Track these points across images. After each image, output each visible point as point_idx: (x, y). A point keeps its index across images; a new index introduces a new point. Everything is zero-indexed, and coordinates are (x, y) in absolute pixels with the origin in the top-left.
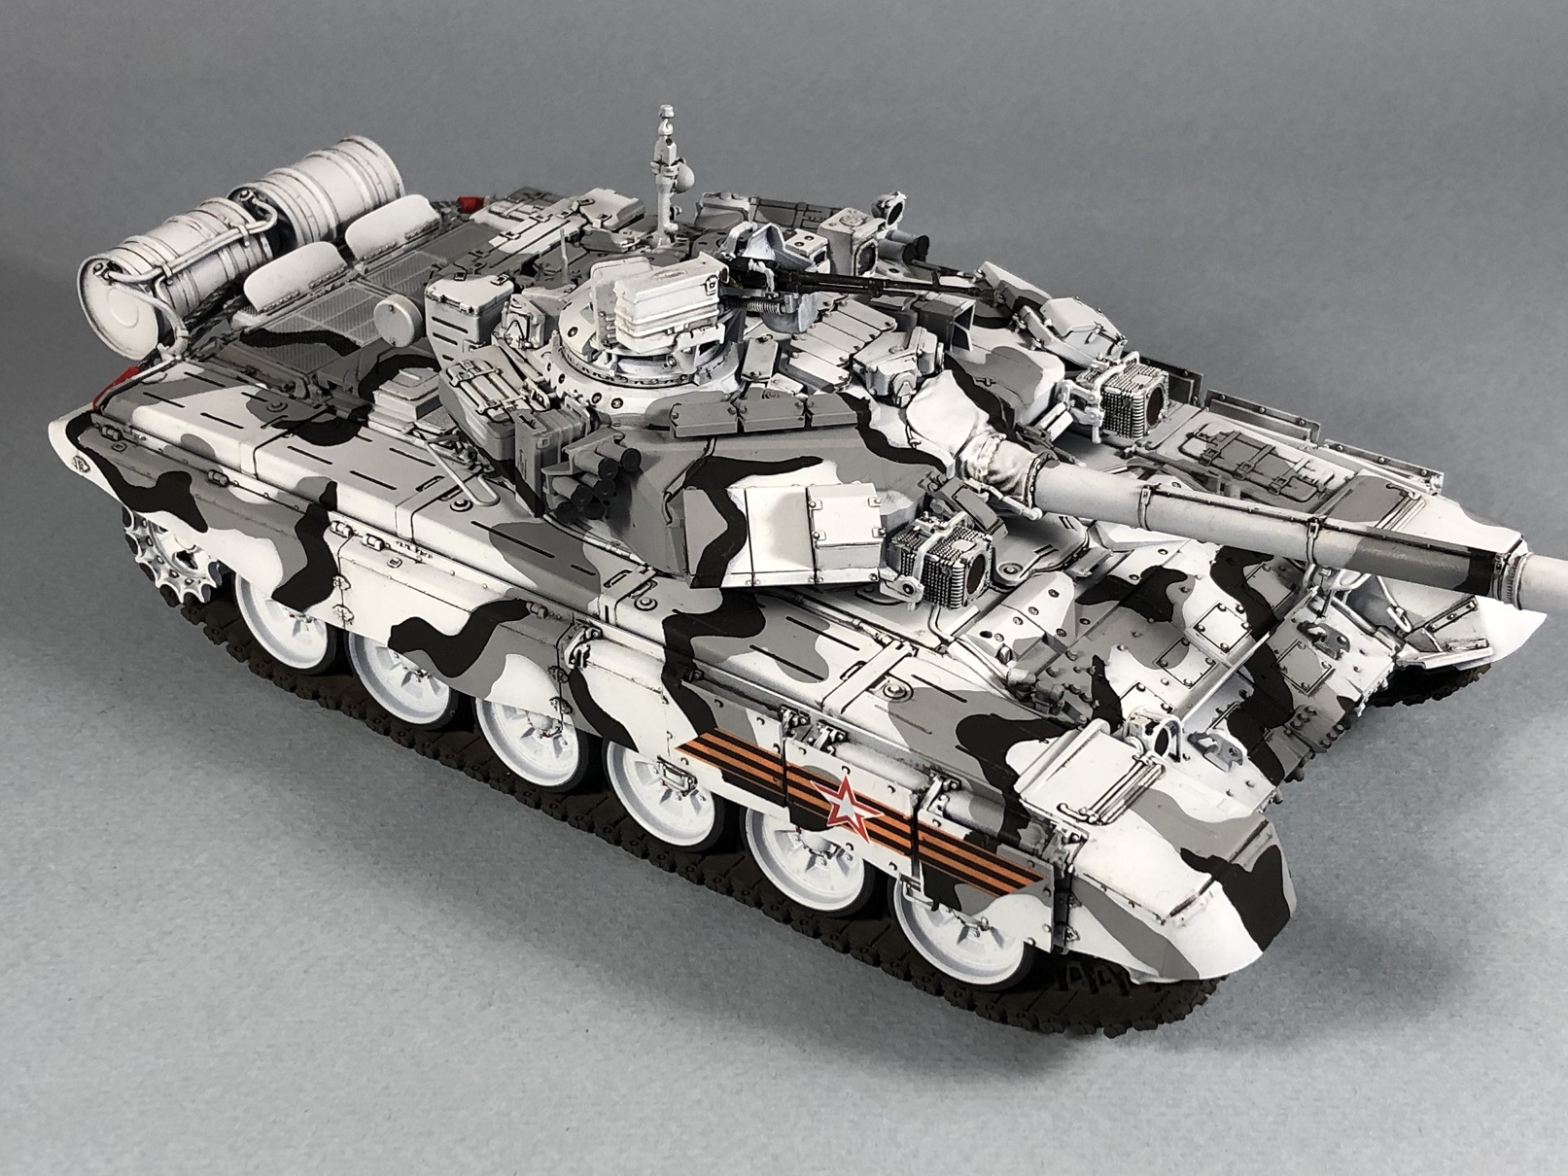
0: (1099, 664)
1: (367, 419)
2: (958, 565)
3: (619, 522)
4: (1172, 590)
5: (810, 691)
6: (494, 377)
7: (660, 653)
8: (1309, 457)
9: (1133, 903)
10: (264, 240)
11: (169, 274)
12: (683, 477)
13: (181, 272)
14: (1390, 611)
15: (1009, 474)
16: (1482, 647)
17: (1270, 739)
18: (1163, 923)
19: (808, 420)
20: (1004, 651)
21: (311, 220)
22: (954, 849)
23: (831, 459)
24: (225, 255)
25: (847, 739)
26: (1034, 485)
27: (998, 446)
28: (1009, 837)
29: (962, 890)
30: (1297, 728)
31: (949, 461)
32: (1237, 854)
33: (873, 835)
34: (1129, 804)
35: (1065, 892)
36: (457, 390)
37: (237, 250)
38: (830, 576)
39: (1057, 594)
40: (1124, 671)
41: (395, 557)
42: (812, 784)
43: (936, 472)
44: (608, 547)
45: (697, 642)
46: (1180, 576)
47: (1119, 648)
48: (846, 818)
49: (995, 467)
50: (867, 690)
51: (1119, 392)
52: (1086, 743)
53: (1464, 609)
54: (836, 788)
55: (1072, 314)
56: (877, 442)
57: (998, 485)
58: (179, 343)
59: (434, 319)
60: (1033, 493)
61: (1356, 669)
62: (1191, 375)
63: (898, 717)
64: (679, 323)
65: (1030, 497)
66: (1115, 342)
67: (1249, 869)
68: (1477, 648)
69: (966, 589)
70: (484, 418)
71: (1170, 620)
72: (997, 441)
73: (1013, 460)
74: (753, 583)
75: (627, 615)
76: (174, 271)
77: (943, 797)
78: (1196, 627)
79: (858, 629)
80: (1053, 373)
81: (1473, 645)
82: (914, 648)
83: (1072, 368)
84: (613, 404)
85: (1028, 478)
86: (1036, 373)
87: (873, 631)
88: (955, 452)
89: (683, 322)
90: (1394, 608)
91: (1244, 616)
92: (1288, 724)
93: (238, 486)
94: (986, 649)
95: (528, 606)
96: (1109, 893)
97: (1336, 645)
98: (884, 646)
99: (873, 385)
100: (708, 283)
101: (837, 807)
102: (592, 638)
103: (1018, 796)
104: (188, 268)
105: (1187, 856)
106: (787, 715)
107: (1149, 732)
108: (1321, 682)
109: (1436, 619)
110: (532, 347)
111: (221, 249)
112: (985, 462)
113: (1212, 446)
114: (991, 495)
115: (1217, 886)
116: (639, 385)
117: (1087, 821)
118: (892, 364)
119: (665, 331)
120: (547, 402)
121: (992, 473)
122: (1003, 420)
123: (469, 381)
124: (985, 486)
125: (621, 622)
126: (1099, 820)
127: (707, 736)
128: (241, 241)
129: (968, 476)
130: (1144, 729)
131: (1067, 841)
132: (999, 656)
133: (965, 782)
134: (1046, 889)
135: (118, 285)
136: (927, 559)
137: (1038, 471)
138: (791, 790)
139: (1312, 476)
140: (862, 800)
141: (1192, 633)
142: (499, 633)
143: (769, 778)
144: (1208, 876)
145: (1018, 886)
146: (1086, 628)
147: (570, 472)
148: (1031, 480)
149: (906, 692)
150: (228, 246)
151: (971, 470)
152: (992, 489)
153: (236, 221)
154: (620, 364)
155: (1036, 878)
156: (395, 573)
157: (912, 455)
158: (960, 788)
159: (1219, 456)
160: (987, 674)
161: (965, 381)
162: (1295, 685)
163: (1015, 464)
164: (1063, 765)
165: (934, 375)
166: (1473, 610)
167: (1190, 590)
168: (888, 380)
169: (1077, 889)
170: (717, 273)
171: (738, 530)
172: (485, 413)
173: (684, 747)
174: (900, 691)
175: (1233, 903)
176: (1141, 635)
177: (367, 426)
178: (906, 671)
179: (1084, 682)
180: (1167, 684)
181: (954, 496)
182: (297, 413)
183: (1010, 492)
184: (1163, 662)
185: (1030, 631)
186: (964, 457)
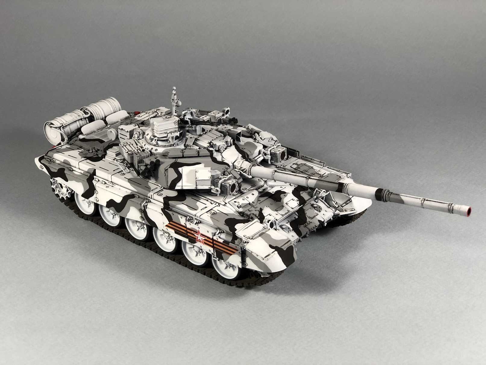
0: (261, 210)
1: (105, 157)
2: (228, 185)
3: (156, 178)
4: (282, 196)
5: (193, 212)
6: (131, 145)
7: (162, 205)
8: (320, 169)
9: (257, 255)
10: (87, 119)
11: (64, 126)
12: (169, 166)
13: (67, 125)
14: (333, 202)
15: (245, 168)
17: (300, 227)
18: (263, 259)
19: (199, 154)
20: (239, 206)
21: (98, 115)
22: (221, 245)
23: (203, 163)
24: (78, 122)
25: (201, 223)
26: (250, 170)
27: (243, 162)
28: (233, 242)
29: (224, 255)
30: (306, 225)
31: (231, 164)
32: (282, 246)
33: (205, 243)
34: (260, 235)
35: (244, 254)
36: (122, 148)
37: (81, 121)
38: (199, 187)
39: (254, 195)
40: (267, 211)
41: (108, 185)
42: (192, 232)
43: (227, 166)
44: (154, 183)
45: (170, 202)
46: (284, 193)
47: (266, 206)
48: (200, 240)
49: (242, 166)
50: (206, 212)
51: (274, 152)
52: (253, 224)
53: (349, 202)
54: (197, 232)
55: (265, 135)
56: (214, 160)
57: (242, 170)
58: (66, 141)
59: (120, 134)
60: (250, 172)
61: (323, 214)
62: (297, 151)
63: (212, 218)
65: (249, 173)
66: (276, 141)
67: (285, 249)
68: (352, 210)
69: (230, 191)
70: (127, 153)
71: (280, 202)
72: (243, 161)
73: (246, 165)
74: (182, 188)
75: (156, 197)
76: (65, 125)
77: (219, 234)
78: (286, 203)
79: (207, 201)
80: (260, 147)
81: (351, 210)
82: (219, 205)
83: (265, 147)
84: (155, 150)
86: (256, 147)
87: (210, 201)
88: (233, 163)
89: (169, 131)
90: (334, 201)
91: (299, 202)
92: (304, 224)
93: (75, 171)
94: (235, 205)
95: (135, 195)
96: (253, 253)
97: (319, 209)
98: (212, 204)
99: (215, 148)
100: (175, 122)
101: (198, 237)
102: (148, 202)
103: (236, 234)
104: (69, 125)
105: (271, 246)
106: (188, 217)
107: (268, 222)
108: (314, 217)
109: (343, 204)
110: (140, 139)
111: (77, 121)
112: (240, 165)
113: (298, 166)
114: (240, 172)
115: (276, 252)
116: (161, 146)
117: (249, 239)
118: (220, 143)
119: (165, 133)
120: (141, 150)
121: (241, 168)
122: (245, 156)
123: (125, 146)
124: (239, 170)
125: (155, 198)
126: (252, 238)
127: (171, 223)
128: (81, 119)
129: (236, 168)
130: (267, 222)
131: (245, 243)
132: (238, 207)
133: (225, 231)
134: (239, 253)
135: (52, 128)
136: (221, 184)
137: (251, 167)
138: (188, 234)
139: (320, 173)
140: (202, 235)
141: (285, 204)
142: (129, 202)
143: (184, 232)
144: (274, 250)
145: (234, 252)
146: (260, 202)
147: (144, 165)
148: (250, 169)
149: (215, 213)
150: (78, 120)
151: (236, 167)
152: (241, 171)
153: (81, 115)
154: (158, 142)
155: (237, 250)
156: (107, 189)
157: (222, 163)
158: (224, 232)
159: (299, 168)
160: (234, 210)
161: (238, 148)
162: (308, 217)
163: (246, 166)
164: (247, 228)
165: (230, 146)
166: (351, 202)
167: (286, 196)
168: (218, 146)
169: (247, 254)
170: (177, 120)
171: (180, 177)
172: (127, 152)
173: (167, 226)
174: (214, 213)
175: (280, 256)
176: (272, 204)
177: (105, 158)
178: (216, 209)
179: (257, 213)
180: (277, 214)
181: (230, 172)
182: (89, 155)
183: (245, 172)
184: (277, 210)
185: (246, 202)
186: (235, 164)
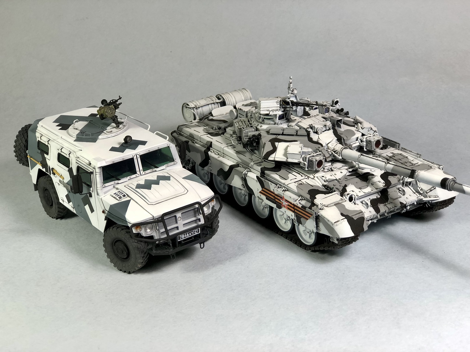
0: (346, 186)
1: (224, 134)
2: (315, 160)
4: (370, 177)
6: (243, 122)
7: (259, 174)
8: (415, 159)
9: (328, 220)
10: (219, 104)
11: (197, 107)
12: (268, 141)
13: (200, 107)
14: (418, 188)
15: (337, 149)
16: (437, 197)
17: (379, 205)
18: (332, 224)
19: (297, 133)
20: (325, 180)
21: (230, 102)
22: (300, 210)
23: (300, 141)
24: (210, 105)
25: (288, 191)
27: (337, 144)
28: (310, 208)
29: (302, 219)
30: (386, 204)
32: (353, 216)
33: (288, 209)
34: (335, 205)
35: (318, 219)
36: (235, 124)
37: (213, 105)
40: (351, 189)
42: (279, 198)
43: (320, 146)
44: (257, 156)
45: (266, 172)
46: (373, 175)
47: (352, 184)
48: (284, 205)
49: (335, 148)
50: (294, 182)
51: (369, 139)
52: (333, 195)
53: (433, 188)
54: (282, 198)
55: (366, 125)
56: (310, 140)
57: (334, 152)
58: (197, 120)
59: (239, 113)
62: (398, 143)
63: (298, 187)
66: (375, 132)
67: (355, 219)
69: (316, 166)
71: (366, 182)
72: (337, 143)
73: (339, 147)
74: (274, 159)
75: (255, 167)
76: (199, 107)
77: (301, 201)
79: (299, 174)
80: (359, 135)
81: (435, 196)
82: (308, 178)
83: (363, 135)
84: (260, 127)
85: (340, 151)
86: (354, 134)
88: (327, 144)
89: (271, 109)
90: (420, 188)
91: (384, 184)
93: (197, 143)
94: (322, 179)
95: (239, 165)
96: (325, 219)
97: (404, 193)
99: (314, 129)
100: (277, 102)
101: (283, 202)
102: (249, 171)
103: (314, 201)
104: (202, 107)
105: (342, 214)
106: (278, 185)
107: (347, 196)
108: (397, 198)
109: (428, 190)
110: (252, 118)
111: (209, 104)
112: (333, 147)
113: (394, 155)
115: (346, 220)
116: (267, 124)
117: (325, 206)
118: (318, 126)
120: (250, 126)
123: (238, 122)
124: (331, 151)
125: (254, 168)
126: (327, 206)
127: (263, 189)
128: (214, 103)
131: (320, 209)
132: (324, 181)
133: (305, 198)
134: (314, 218)
135: (187, 108)
138: (276, 200)
139: (412, 162)
140: (286, 201)
141: (370, 185)
142: (234, 170)
143: (273, 198)
144: (345, 217)
145: (310, 217)
146: (346, 180)
147: (248, 138)
149: (302, 184)
150: (211, 104)
151: (330, 148)
152: (333, 152)
153: (214, 99)
154: (264, 120)
155: (312, 215)
156: (219, 159)
157: (317, 143)
158: (305, 200)
159: (394, 157)
160: (321, 184)
161: (336, 133)
162: (390, 198)
163: (338, 148)
164: (325, 198)
165: (328, 130)
166: (435, 189)
167: (374, 178)
168: (316, 128)
169: (320, 218)
170: (279, 100)
171: (275, 149)
172: (238, 127)
173: (260, 192)
174: (301, 183)
175: (349, 224)
176: (358, 183)
178: (304, 181)
179: (341, 188)
180: (360, 191)
181: (321, 150)
182: (211, 131)
183: (336, 153)
184: (361, 188)
185: (333, 178)
186: (329, 145)
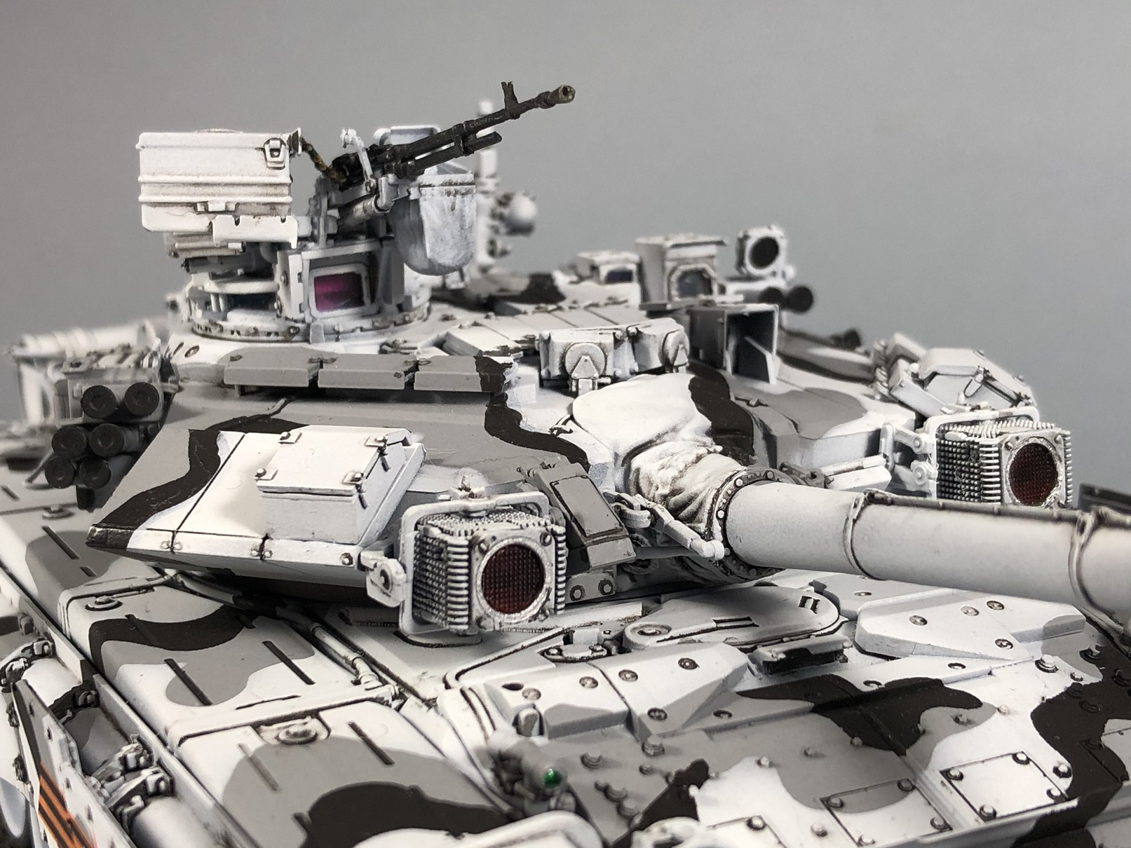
2: (462, 541)
4: (934, 717)
5: (174, 712)
15: (696, 491)
19: (411, 379)
20: (524, 713)
26: (726, 508)
27: (699, 458)
31: (598, 454)
38: (281, 551)
39: (694, 668)
45: (107, 647)
46: (967, 702)
47: (759, 763)
49: (681, 483)
50: (256, 726)
51: (964, 438)
56: (504, 423)
57: (675, 512)
60: (723, 521)
64: (216, 198)
65: (717, 527)
71: (901, 753)
73: (712, 474)
74: (172, 547)
75: (75, 617)
78: (946, 773)
84: (187, 354)
85: (716, 496)
87: (363, 670)
91: (1063, 783)
94: (503, 706)
100: (267, 148)
112: (670, 474)
114: (655, 517)
119: (193, 205)
121: (674, 493)
122: (731, 428)
124: (650, 505)
125: (71, 629)
127: (42, 781)
129: (633, 490)
132: (515, 723)
137: (738, 488)
141: (933, 777)
148: (721, 500)
149: (311, 740)
151: (641, 483)
152: (661, 510)
161: (712, 395)
163: (707, 478)
165: (655, 372)
167: (972, 724)
170: (285, 137)
174: (304, 735)
178: (341, 718)
180: (823, 834)
183: (690, 520)
184: (835, 801)
185: (604, 701)
186: (637, 462)
